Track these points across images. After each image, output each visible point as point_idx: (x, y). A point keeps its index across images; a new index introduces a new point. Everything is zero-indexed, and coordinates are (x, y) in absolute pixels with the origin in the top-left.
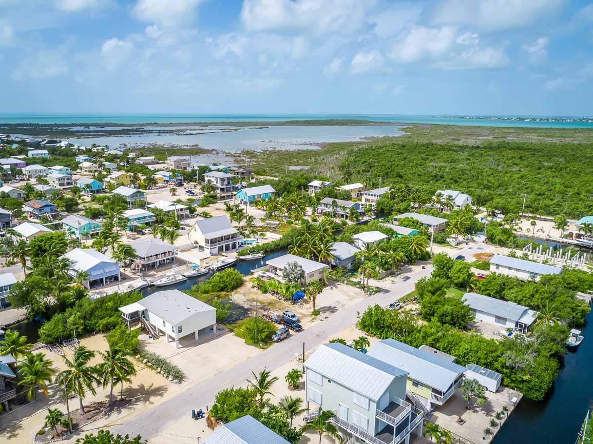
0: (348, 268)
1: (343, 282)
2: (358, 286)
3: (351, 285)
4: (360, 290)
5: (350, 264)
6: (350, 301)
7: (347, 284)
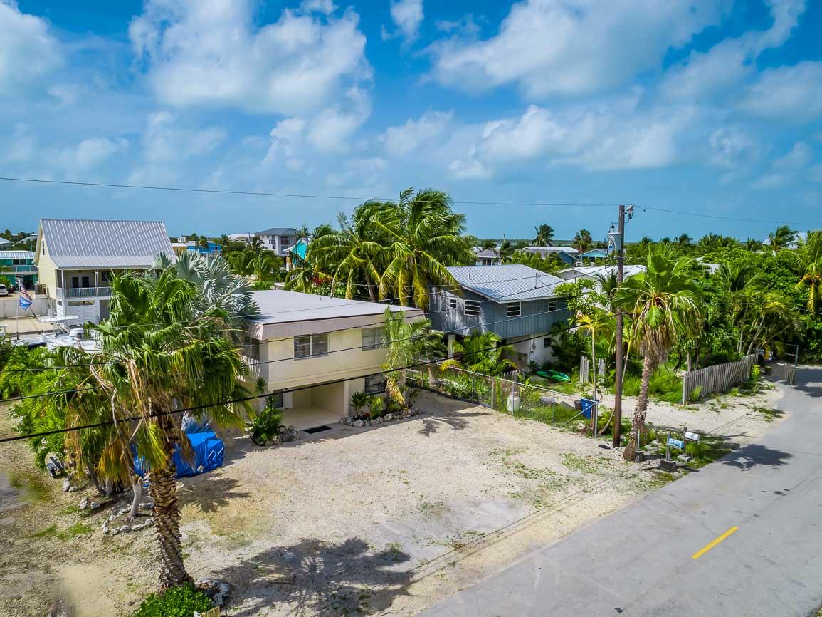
0: (532, 357)
1: (500, 406)
2: (582, 424)
3: (543, 419)
4: (596, 442)
5: (539, 342)
6: (526, 510)
7: (518, 413)
